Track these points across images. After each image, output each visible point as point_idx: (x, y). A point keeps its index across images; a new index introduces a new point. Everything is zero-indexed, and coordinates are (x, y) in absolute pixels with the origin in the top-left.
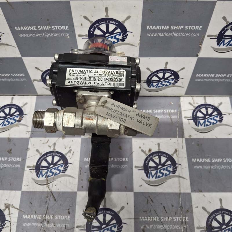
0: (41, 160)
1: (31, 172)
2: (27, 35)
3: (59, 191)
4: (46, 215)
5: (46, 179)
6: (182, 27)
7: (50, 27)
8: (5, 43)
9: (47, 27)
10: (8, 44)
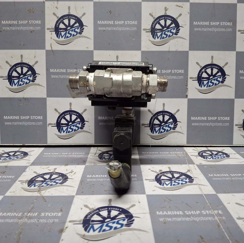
0: (36, 177)
1: (22, 184)
2: (57, 77)
3: (53, 195)
4: (29, 213)
5: (38, 188)
6: (170, 71)
7: (76, 70)
8: (38, 83)
9: (74, 70)
10: (40, 84)
